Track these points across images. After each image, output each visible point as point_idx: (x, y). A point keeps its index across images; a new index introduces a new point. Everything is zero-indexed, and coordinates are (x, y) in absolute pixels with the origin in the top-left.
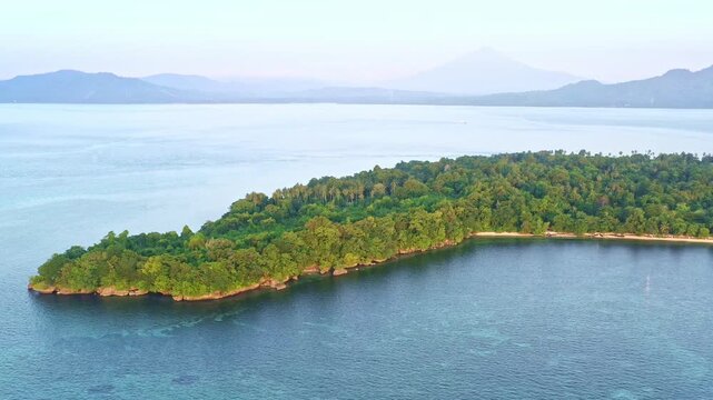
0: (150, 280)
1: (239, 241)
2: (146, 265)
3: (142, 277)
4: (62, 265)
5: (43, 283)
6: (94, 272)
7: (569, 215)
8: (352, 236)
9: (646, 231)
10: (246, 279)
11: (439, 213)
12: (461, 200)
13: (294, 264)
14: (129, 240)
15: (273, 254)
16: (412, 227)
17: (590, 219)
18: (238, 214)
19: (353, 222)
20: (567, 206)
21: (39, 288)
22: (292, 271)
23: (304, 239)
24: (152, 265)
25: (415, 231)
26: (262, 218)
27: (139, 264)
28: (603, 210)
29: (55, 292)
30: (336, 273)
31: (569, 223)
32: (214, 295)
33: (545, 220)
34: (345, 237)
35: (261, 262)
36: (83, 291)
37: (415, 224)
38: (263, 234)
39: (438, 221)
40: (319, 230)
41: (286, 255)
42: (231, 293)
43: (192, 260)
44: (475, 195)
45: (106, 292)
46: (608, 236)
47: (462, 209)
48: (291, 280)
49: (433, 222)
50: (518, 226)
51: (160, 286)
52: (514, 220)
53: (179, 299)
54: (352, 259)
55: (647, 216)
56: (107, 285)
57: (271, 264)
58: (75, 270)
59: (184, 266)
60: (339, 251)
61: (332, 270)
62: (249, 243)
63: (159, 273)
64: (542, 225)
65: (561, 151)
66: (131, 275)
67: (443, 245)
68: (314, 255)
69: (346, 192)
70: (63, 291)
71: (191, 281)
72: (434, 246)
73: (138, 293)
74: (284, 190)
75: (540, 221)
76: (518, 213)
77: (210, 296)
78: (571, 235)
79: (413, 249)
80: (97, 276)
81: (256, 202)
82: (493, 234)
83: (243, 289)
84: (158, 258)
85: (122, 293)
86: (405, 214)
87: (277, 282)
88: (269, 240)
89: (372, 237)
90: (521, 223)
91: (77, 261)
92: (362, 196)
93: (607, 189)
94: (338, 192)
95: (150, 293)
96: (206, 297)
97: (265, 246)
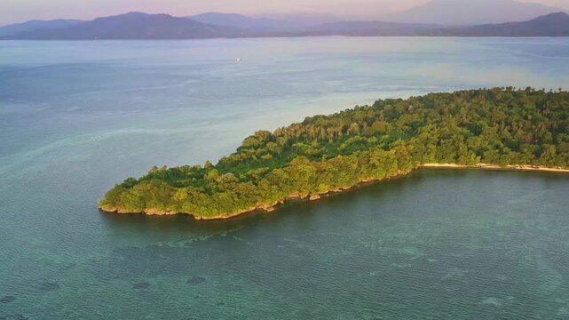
0: (179, 204)
1: (242, 176)
2: (177, 194)
3: (174, 202)
4: (120, 193)
5: (108, 205)
6: (142, 199)
7: (497, 151)
8: (325, 170)
9: (555, 164)
10: (245, 204)
11: (393, 151)
12: (413, 140)
13: (281, 193)
14: (167, 172)
15: (265, 186)
16: (371, 162)
17: (512, 154)
18: (247, 150)
19: (327, 159)
20: (498, 142)
21: (106, 208)
22: (278, 198)
23: (289, 173)
24: (181, 194)
25: (374, 166)
26: (263, 154)
27: (172, 193)
28: (525, 147)
29: (116, 211)
30: (311, 198)
31: (496, 157)
32: (223, 216)
33: (478, 154)
34: (320, 171)
35: (256, 192)
36: (135, 211)
37: (374, 160)
38: (260, 170)
39: (392, 157)
40: (300, 167)
41: (275, 187)
42: (235, 214)
43: (208, 192)
44: (425, 135)
45: (150, 212)
46: (527, 167)
47: (412, 147)
48: (279, 203)
49: (388, 158)
50: (456, 159)
51: (186, 209)
52: (454, 154)
53: (199, 218)
54: (324, 188)
55: (558, 153)
56: (151, 207)
57: (263, 193)
58: (129, 197)
59: (202, 195)
60: (314, 182)
61: (309, 196)
62: (250, 178)
63: (185, 200)
64: (475, 158)
65: (511, 88)
66: (166, 201)
67: (395, 174)
68: (297, 185)
69: (329, 130)
70: (122, 211)
71: (207, 206)
72: (388, 176)
73: (172, 213)
74: (283, 128)
75: (474, 155)
76: (457, 149)
77: (220, 216)
78: (497, 167)
79: (372, 178)
80: (144, 201)
81: (261, 139)
82: (437, 165)
83: (244, 211)
84: (184, 189)
85: (161, 213)
86: (367, 152)
87: (267, 206)
88: (263, 175)
89: (340, 171)
90: (458, 157)
91: (130, 190)
92: (340, 134)
93: (534, 127)
94: (323, 130)
95: (180, 214)
96: (217, 217)
97: (260, 180)
